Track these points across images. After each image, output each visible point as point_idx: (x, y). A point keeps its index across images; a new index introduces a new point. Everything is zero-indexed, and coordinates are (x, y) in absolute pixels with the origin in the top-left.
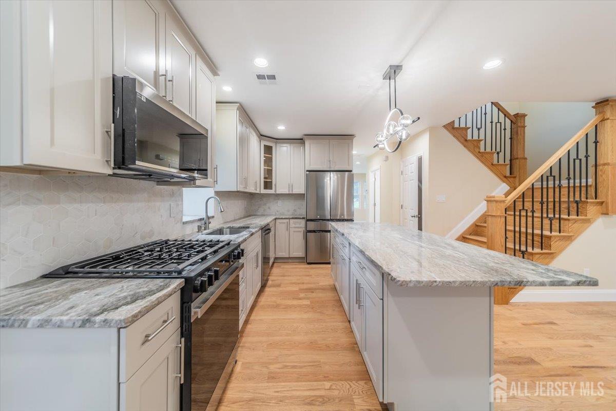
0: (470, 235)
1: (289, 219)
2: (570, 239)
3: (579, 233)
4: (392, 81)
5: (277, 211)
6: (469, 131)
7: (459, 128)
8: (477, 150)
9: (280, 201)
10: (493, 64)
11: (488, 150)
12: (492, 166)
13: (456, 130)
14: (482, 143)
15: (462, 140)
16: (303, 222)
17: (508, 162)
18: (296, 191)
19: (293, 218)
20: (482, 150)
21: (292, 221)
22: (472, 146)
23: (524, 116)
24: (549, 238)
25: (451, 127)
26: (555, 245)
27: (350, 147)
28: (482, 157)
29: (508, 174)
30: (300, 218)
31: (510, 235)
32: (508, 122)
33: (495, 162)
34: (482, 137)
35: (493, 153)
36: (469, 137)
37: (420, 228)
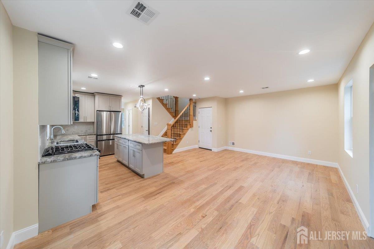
0: (164, 135)
1: (86, 135)
2: (184, 134)
3: (186, 132)
4: (142, 88)
5: (74, 132)
6: (164, 100)
7: (161, 99)
8: (166, 107)
9: (76, 126)
10: (166, 90)
11: (169, 107)
12: (170, 113)
13: (161, 100)
14: (168, 105)
15: (162, 103)
16: (95, 136)
17: (174, 112)
18: (88, 120)
19: (88, 135)
20: (168, 107)
21: (88, 136)
22: (165, 105)
23: (178, 98)
24: (181, 134)
25: (159, 99)
26: (182, 136)
27: (120, 101)
28: (168, 109)
29: (174, 115)
30: (93, 135)
31: (172, 134)
32: (174, 99)
33: (171, 112)
34: (168, 103)
35: (170, 109)
36: (164, 103)
37: (149, 134)
